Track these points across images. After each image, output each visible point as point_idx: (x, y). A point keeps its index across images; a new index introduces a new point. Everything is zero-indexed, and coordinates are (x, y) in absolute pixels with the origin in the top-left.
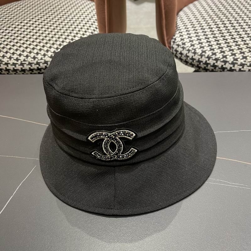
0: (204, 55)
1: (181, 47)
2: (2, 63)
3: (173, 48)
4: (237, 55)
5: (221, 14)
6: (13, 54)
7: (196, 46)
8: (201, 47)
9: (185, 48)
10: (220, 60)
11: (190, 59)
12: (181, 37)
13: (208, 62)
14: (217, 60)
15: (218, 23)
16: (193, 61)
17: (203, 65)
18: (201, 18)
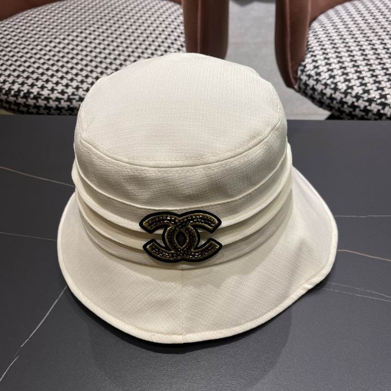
0: (350, 93)
1: (314, 80)
2: (40, 98)
3: (301, 80)
5: (379, 27)
6: (57, 83)
7: (338, 79)
8: (346, 80)
9: (320, 81)
10: (376, 101)
11: (328, 98)
12: (314, 64)
13: (356, 104)
14: (370, 101)
15: (374, 42)
16: (332, 102)
17: (348, 108)
18: (347, 33)
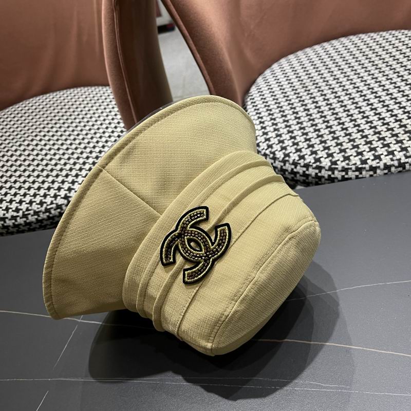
0: (288, 161)
4: (335, 155)
5: (311, 83)
6: (11, 201)
7: (275, 147)
8: (282, 148)
9: (260, 152)
10: (312, 166)
13: (295, 170)
14: (307, 166)
15: (306, 102)
17: (289, 175)
18: (282, 96)
